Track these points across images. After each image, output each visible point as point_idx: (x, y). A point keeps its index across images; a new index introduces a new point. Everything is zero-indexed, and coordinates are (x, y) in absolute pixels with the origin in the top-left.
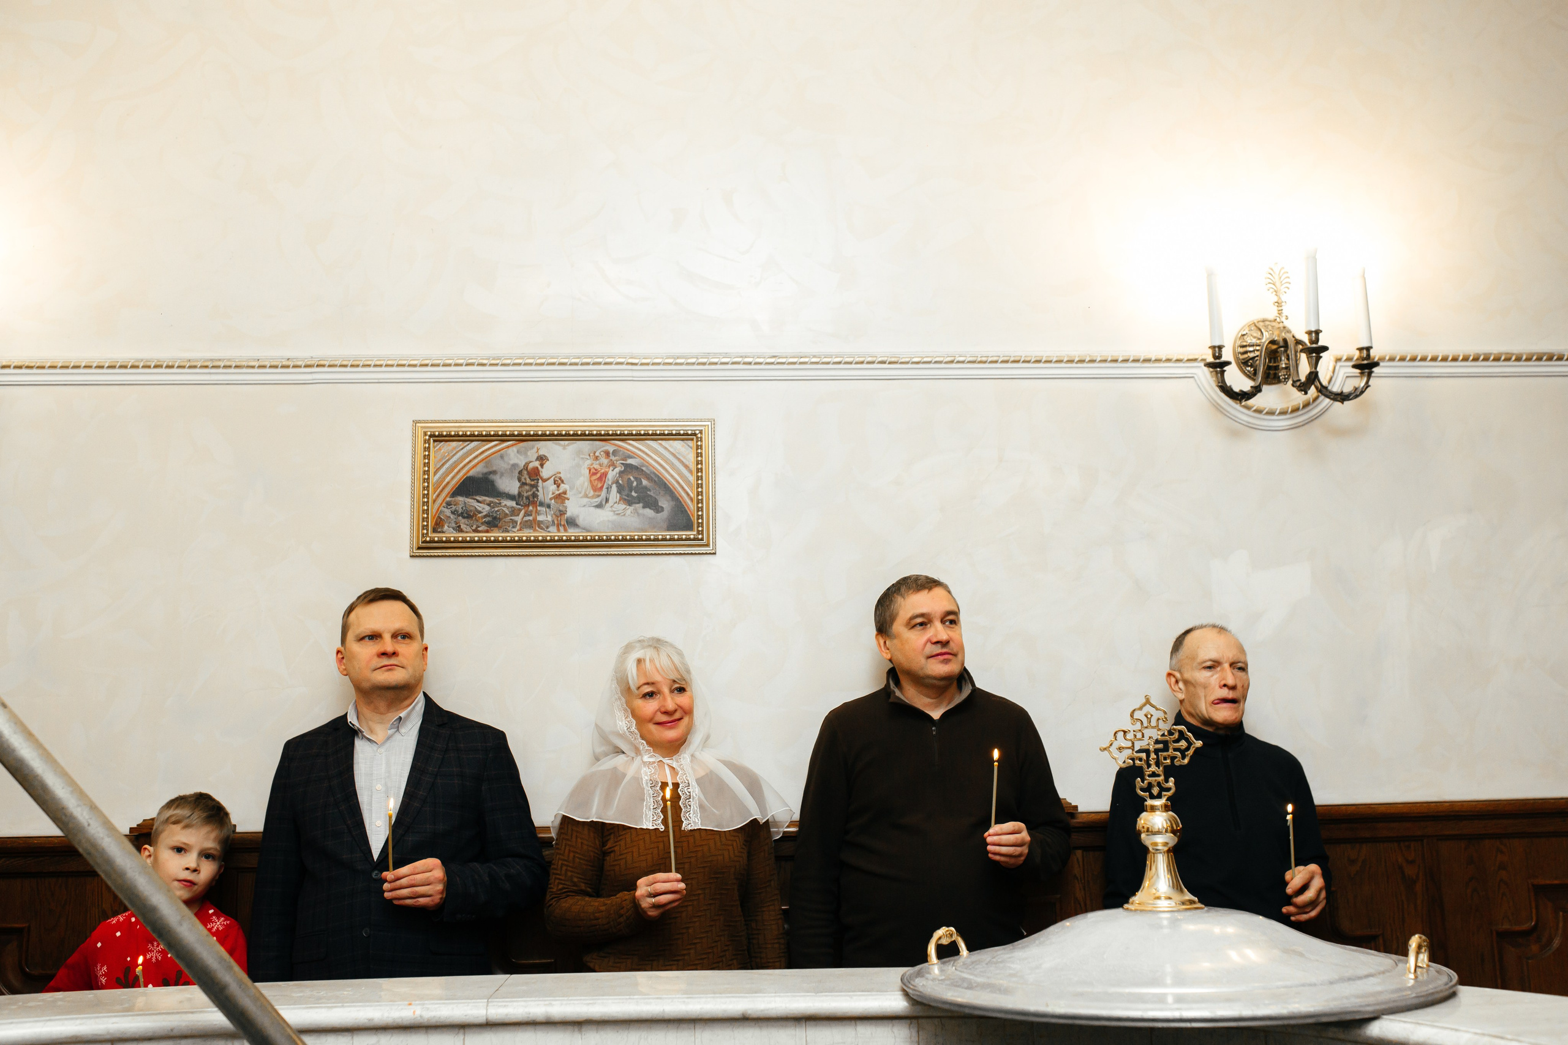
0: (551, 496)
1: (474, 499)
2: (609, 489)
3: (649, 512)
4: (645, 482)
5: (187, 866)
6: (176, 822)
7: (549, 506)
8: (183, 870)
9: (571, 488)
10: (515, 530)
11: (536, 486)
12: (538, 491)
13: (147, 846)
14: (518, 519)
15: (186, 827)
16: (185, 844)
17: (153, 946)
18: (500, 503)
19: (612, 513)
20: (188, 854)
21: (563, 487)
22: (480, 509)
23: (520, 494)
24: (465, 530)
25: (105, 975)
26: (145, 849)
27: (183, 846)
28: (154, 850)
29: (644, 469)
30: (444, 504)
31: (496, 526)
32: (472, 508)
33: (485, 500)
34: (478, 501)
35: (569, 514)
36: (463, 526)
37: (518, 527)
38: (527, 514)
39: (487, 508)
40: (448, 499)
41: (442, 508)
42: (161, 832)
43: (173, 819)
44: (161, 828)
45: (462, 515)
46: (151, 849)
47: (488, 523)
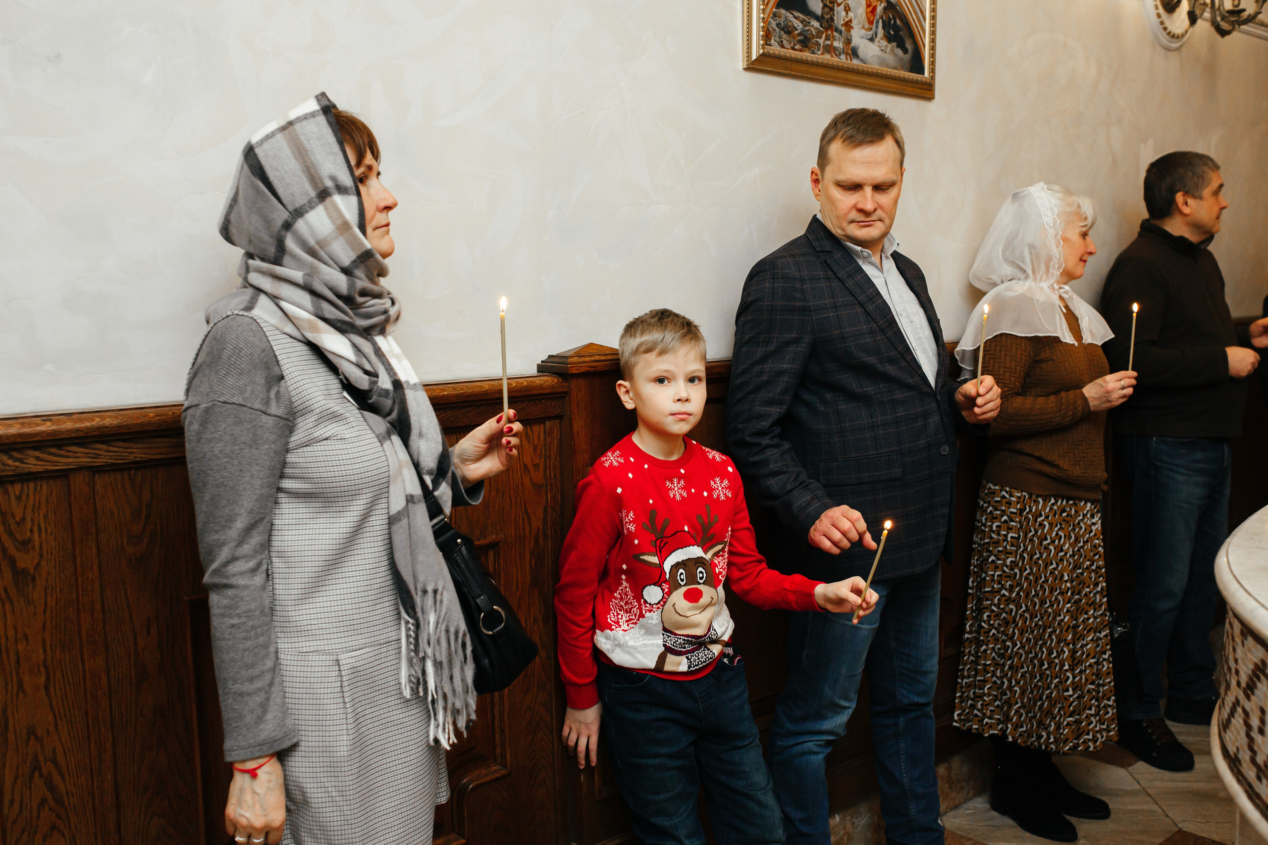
0: (842, 22)
1: (793, 14)
2: (877, 22)
3: (899, 52)
4: (898, 22)
5: (678, 398)
6: (649, 350)
7: (840, 33)
8: (675, 402)
9: (856, 17)
10: (819, 53)
11: (832, 9)
12: (834, 14)
13: (620, 382)
14: (821, 41)
15: (662, 352)
16: (666, 371)
17: (672, 483)
18: (809, 23)
19: (878, 49)
20: (673, 383)
21: (851, 14)
22: (796, 26)
23: (822, 15)
24: (786, 46)
25: (633, 522)
26: (620, 385)
27: (665, 374)
28: (631, 385)
29: (898, 8)
30: (771, 15)
31: (807, 47)
32: (790, 24)
33: (799, 17)
34: (795, 17)
35: (853, 44)
36: (785, 42)
37: (821, 51)
38: (827, 38)
39: (801, 26)
40: (774, 10)
41: (770, 19)
42: (635, 365)
43: (643, 348)
44: (633, 360)
45: (783, 29)
46: (626, 384)
47: (800, 42)
